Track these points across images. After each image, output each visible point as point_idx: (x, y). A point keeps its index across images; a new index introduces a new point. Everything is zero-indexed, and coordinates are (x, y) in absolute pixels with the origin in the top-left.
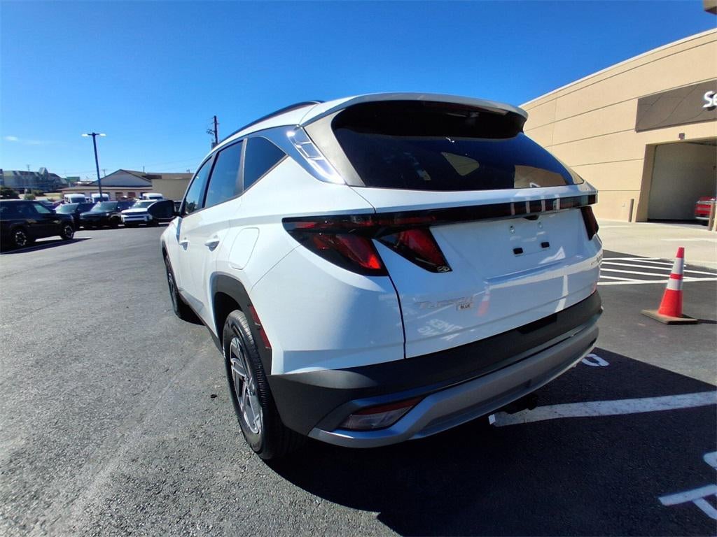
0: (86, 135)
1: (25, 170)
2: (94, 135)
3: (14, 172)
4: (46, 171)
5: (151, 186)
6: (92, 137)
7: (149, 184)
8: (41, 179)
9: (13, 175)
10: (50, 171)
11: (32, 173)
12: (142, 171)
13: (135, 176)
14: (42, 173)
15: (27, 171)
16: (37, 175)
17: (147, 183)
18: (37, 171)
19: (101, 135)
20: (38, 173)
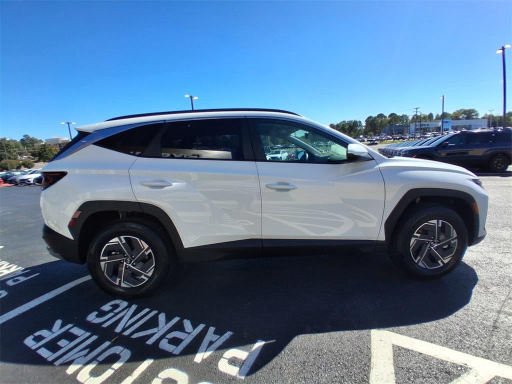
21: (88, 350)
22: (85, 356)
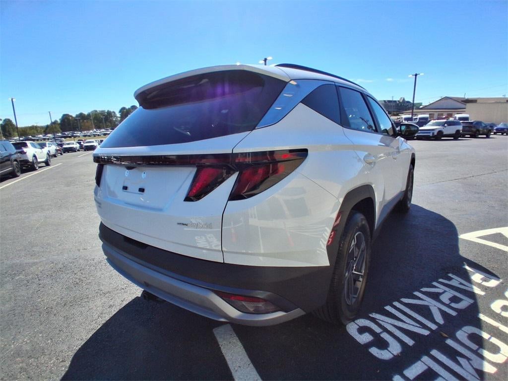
0: (411, 76)
1: (391, 99)
2: (416, 75)
3: (385, 101)
4: (404, 99)
5: (465, 108)
6: (414, 76)
7: (464, 107)
8: (400, 105)
9: (383, 102)
10: (406, 100)
11: (395, 101)
12: (463, 97)
13: (454, 100)
14: (401, 101)
15: (391, 100)
16: (398, 102)
17: (463, 106)
18: (399, 100)
19: (421, 74)
20: (399, 101)
21: (459, 359)
22: (468, 359)
